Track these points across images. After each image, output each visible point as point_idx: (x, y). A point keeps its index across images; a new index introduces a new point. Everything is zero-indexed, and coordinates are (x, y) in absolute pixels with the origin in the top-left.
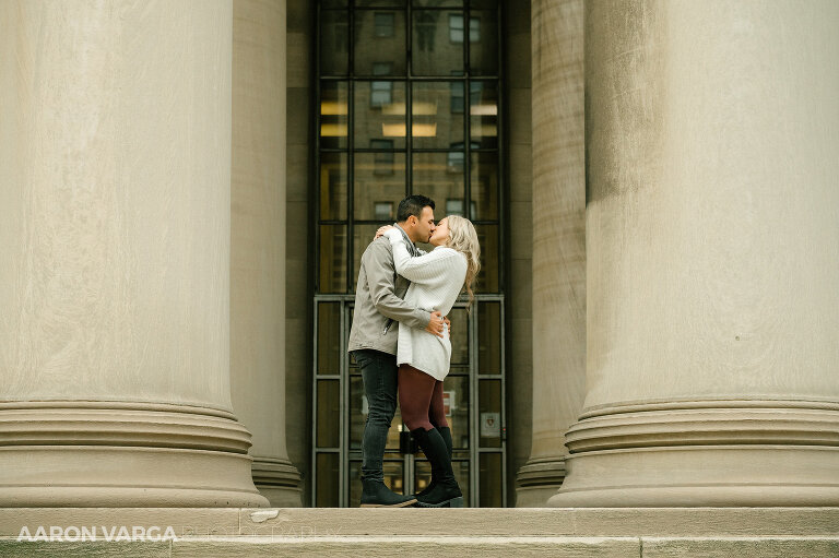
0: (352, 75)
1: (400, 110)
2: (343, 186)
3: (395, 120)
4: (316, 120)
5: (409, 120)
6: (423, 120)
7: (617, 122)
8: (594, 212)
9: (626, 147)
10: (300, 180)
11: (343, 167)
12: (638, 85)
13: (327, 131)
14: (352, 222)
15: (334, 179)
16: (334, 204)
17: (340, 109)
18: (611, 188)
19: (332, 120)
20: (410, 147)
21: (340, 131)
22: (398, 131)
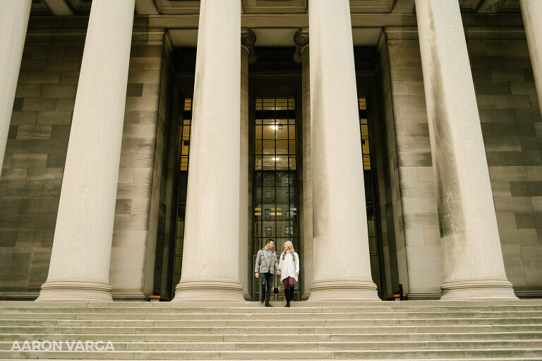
0: (262, 202)
1: (274, 209)
2: (260, 227)
3: (273, 212)
4: (254, 212)
5: (276, 212)
6: (279, 211)
7: (319, 222)
8: (315, 240)
9: (321, 226)
10: (251, 228)
11: (260, 223)
12: (323, 214)
13: (256, 214)
14: (262, 237)
15: (257, 226)
16: (257, 232)
17: (259, 209)
18: (318, 235)
19: (257, 212)
20: (276, 219)
21: (259, 214)
22: (273, 214)
